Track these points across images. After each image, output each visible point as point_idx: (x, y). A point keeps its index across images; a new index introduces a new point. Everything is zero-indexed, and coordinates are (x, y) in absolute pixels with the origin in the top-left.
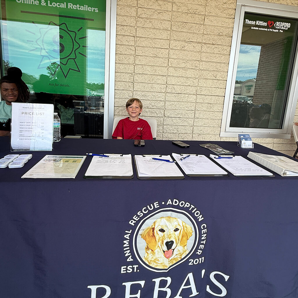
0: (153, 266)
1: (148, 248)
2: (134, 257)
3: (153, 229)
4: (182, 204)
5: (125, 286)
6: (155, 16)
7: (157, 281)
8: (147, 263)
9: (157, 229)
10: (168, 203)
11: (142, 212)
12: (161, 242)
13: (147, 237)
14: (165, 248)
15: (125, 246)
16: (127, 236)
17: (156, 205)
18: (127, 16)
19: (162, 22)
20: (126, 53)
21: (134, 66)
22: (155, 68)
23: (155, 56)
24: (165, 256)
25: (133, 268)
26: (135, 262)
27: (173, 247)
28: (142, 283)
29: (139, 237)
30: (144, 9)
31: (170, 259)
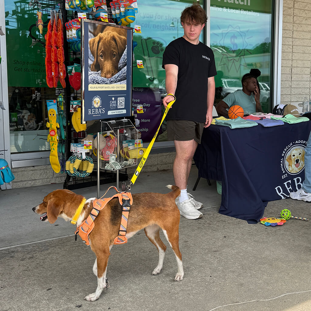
0: (292, 173)
1: (289, 165)
2: (285, 171)
3: (291, 156)
4: (302, 142)
5: (285, 184)
6: (304, 22)
7: (295, 179)
8: (290, 172)
9: (292, 156)
10: (296, 142)
11: (286, 149)
12: (294, 161)
13: (289, 160)
14: (295, 163)
15: (281, 166)
16: (282, 162)
17: (291, 144)
18: (288, 23)
19: (307, 26)
20: (287, 51)
21: (292, 61)
22: (304, 62)
23: (304, 52)
24: (296, 167)
25: (286, 176)
26: (286, 173)
27: (299, 162)
28: (290, 181)
29: (286, 160)
30: (298, 17)
31: (298, 168)
